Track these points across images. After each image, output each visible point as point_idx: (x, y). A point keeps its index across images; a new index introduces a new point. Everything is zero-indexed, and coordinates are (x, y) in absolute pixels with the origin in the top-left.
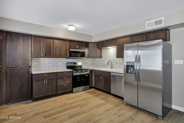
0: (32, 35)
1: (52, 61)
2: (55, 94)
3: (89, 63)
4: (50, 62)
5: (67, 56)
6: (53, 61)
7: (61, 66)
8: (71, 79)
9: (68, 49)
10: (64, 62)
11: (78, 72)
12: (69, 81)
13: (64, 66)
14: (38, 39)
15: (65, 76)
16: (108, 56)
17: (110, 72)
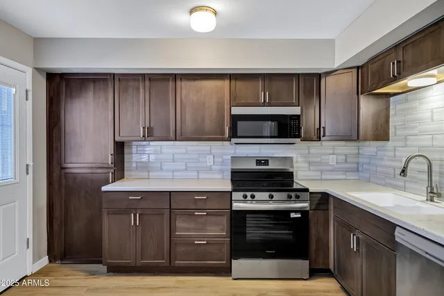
0: (114, 74)
1: (183, 151)
2: (166, 265)
3: (332, 160)
4: (176, 157)
5: (223, 133)
6: (186, 153)
7: (213, 167)
8: (225, 221)
9: (226, 107)
10: (224, 157)
11: (253, 197)
12: (218, 230)
13: (222, 171)
14: (131, 83)
15: (200, 206)
16: (416, 131)
17: (394, 226)
